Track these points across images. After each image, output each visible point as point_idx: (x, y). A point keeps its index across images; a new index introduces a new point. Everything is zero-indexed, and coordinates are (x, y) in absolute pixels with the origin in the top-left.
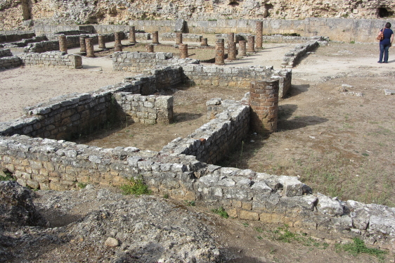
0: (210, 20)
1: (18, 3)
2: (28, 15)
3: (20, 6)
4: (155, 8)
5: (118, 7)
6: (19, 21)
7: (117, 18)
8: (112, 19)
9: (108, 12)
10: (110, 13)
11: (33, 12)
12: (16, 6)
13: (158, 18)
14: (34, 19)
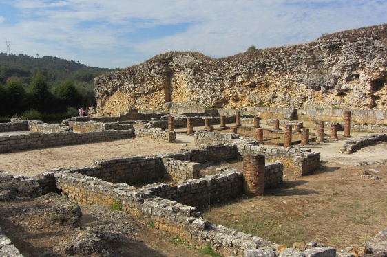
0: (318, 109)
1: (162, 88)
2: (169, 99)
3: (163, 91)
4: (270, 97)
5: (240, 94)
6: (161, 103)
7: (239, 104)
8: (234, 104)
9: (231, 98)
10: (233, 99)
11: (173, 96)
12: (160, 90)
13: (273, 105)
14: (173, 102)
